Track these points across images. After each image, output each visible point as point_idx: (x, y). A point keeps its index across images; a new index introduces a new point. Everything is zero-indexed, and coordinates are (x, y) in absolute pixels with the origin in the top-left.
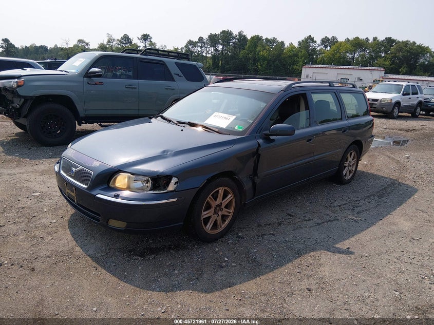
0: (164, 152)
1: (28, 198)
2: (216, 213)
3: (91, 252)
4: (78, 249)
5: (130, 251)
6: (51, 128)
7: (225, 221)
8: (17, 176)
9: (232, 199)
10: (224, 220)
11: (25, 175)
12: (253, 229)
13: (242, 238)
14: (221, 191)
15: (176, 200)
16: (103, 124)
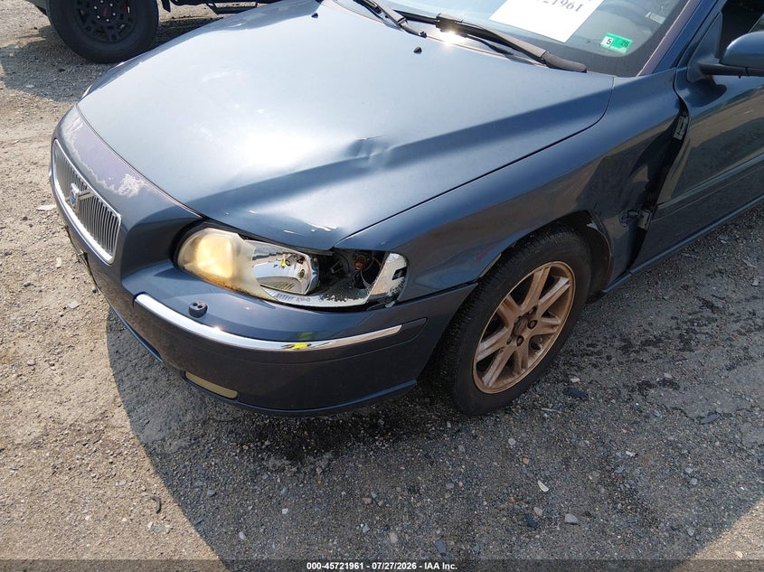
0: (358, 147)
1: (25, 219)
2: (516, 335)
3: (152, 432)
4: (120, 416)
5: (261, 436)
6: (103, 18)
7: (539, 349)
8: (16, 150)
9: (567, 290)
10: (534, 347)
11: (35, 145)
12: (609, 358)
13: (583, 397)
14: (540, 274)
15: (396, 329)
16: (217, 5)
